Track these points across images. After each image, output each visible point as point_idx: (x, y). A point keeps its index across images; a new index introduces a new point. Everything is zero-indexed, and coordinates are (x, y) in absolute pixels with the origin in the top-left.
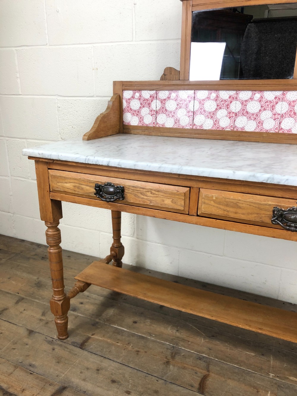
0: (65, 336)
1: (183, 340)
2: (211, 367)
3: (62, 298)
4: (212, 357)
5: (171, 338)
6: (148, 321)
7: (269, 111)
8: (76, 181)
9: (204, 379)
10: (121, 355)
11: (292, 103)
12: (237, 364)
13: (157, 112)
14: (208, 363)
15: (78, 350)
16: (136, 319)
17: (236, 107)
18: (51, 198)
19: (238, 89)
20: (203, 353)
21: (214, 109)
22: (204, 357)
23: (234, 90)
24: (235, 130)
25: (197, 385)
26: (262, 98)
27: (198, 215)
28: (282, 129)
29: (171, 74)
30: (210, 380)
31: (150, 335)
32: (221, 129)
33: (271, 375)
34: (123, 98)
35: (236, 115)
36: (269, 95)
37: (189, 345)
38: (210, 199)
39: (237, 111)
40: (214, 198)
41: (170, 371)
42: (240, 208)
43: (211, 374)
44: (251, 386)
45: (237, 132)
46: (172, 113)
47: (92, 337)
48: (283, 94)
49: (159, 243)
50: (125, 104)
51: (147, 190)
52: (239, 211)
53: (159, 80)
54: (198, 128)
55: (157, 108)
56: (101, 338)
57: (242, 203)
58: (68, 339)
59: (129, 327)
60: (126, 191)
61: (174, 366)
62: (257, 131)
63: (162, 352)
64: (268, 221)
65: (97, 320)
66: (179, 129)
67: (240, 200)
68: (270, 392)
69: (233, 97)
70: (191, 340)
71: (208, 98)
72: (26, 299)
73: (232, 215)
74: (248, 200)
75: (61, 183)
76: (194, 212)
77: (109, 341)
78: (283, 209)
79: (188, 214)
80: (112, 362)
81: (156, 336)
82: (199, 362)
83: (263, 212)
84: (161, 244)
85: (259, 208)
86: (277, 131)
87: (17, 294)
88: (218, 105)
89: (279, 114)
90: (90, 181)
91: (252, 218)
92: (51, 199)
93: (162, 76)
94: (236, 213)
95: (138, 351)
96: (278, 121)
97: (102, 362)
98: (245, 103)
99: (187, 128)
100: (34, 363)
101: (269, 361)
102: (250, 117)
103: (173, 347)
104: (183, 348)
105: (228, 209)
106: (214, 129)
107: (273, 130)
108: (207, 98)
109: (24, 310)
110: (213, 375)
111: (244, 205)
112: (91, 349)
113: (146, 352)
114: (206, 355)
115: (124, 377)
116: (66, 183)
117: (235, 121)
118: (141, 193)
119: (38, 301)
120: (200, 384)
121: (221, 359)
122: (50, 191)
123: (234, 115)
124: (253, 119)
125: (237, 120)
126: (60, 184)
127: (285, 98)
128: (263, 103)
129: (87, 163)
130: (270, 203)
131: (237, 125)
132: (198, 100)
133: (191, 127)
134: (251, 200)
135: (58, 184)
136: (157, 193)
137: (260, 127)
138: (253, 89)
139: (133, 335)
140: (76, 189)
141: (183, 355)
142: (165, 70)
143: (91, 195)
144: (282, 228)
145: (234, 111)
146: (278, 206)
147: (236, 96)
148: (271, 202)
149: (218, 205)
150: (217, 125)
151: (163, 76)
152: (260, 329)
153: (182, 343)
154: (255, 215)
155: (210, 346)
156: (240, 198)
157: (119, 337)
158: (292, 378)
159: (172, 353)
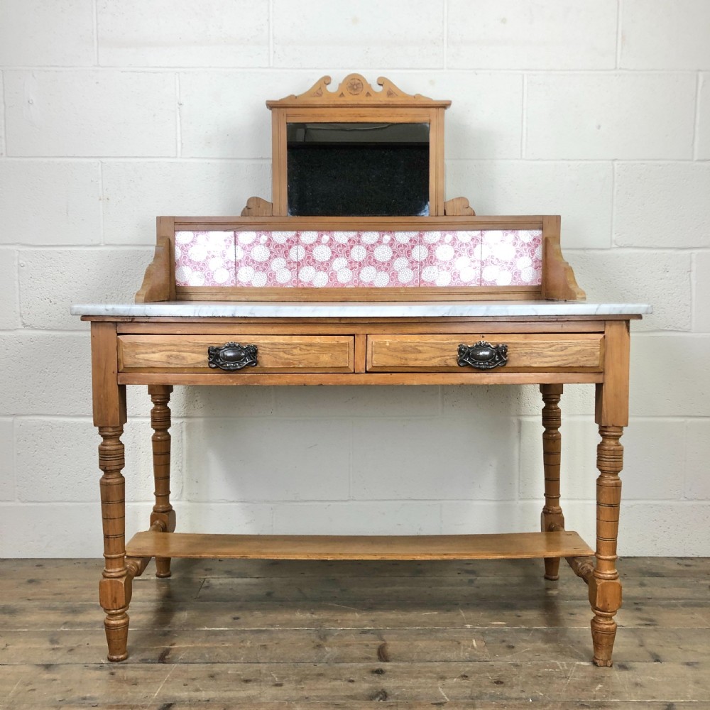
0: (122, 654)
1: (327, 621)
3: (125, 572)
5: (308, 622)
6: (258, 614)
7: (404, 258)
8: (172, 348)
12: (419, 626)
14: (379, 634)
16: (237, 615)
17: (358, 254)
18: (119, 383)
19: (361, 229)
20: (365, 626)
22: (369, 630)
23: (354, 231)
24: (361, 286)
25: (376, 656)
27: (367, 372)
28: (423, 281)
29: (259, 207)
31: (272, 626)
32: (340, 286)
33: (469, 626)
34: (175, 244)
36: (403, 237)
38: (382, 345)
39: (361, 259)
40: (388, 344)
41: (327, 653)
42: (420, 352)
43: (388, 642)
44: (448, 640)
45: (363, 288)
47: (173, 647)
48: (421, 236)
49: (233, 502)
50: (178, 253)
51: (293, 346)
52: (419, 356)
53: (239, 215)
54: (306, 286)
57: (422, 346)
58: (131, 658)
60: (260, 352)
61: (329, 646)
62: (391, 286)
64: (454, 363)
65: (166, 629)
66: (277, 289)
67: (419, 342)
68: (474, 641)
73: (412, 363)
74: (428, 341)
75: (143, 353)
76: (361, 367)
77: (207, 645)
78: (469, 346)
79: (354, 373)
81: (281, 625)
82: (364, 636)
83: (447, 353)
84: (237, 502)
85: (441, 349)
88: (333, 252)
90: (199, 345)
91: (435, 362)
92: (119, 386)
93: (244, 210)
94: (416, 360)
95: (265, 645)
98: (371, 249)
100: (88, 695)
102: (380, 268)
105: (406, 356)
108: (317, 242)
110: (392, 642)
111: (425, 348)
115: (261, 673)
116: (154, 353)
117: (359, 273)
118: (284, 352)
121: (395, 626)
122: (118, 372)
123: (357, 266)
125: (362, 272)
126: (141, 356)
128: (395, 247)
129: (196, 315)
130: (454, 341)
133: (295, 285)
134: (432, 341)
135: (137, 356)
136: (309, 348)
138: (381, 229)
139: (244, 632)
140: (173, 361)
142: (250, 201)
143: (199, 366)
144: (470, 370)
145: (356, 259)
146: (463, 343)
147: (357, 238)
148: (456, 341)
149: (392, 353)
153: (327, 624)
154: (439, 359)
155: (373, 618)
156: (418, 340)
157: (221, 638)
159: (320, 637)
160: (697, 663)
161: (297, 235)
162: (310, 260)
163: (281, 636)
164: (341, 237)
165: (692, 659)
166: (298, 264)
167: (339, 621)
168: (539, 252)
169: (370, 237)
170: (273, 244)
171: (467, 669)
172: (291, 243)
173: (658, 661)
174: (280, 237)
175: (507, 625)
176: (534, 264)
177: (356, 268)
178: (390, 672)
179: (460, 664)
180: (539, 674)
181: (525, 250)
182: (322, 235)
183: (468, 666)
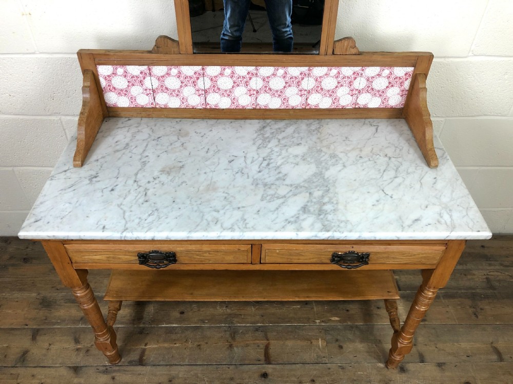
1: (236, 315)
2: (269, 335)
4: (267, 323)
7: (295, 88)
9: (267, 348)
10: (185, 356)
11: (319, 79)
13: (154, 91)
15: (139, 369)
21: (230, 87)
24: (258, 107)
26: (287, 74)
30: (271, 348)
32: (241, 108)
35: (257, 92)
36: (294, 71)
37: (243, 318)
46: (176, 91)
50: (103, 83)
54: (213, 107)
55: (153, 87)
56: (156, 346)
59: (178, 321)
61: (237, 347)
62: (283, 107)
63: (222, 337)
69: (252, 74)
70: (243, 312)
71: (222, 74)
72: (43, 329)
77: (166, 345)
80: (179, 367)
86: (304, 107)
87: (26, 327)
88: (234, 82)
89: (306, 90)
95: (199, 345)
96: (304, 97)
97: (170, 371)
99: (199, 108)
101: (313, 308)
103: (230, 327)
104: (239, 325)
106: (233, 107)
107: (299, 106)
109: (50, 345)
110: (273, 341)
112: (152, 361)
113: (207, 343)
114: (260, 323)
115: (198, 377)
119: (59, 327)
120: (265, 356)
121: (275, 323)
123: (255, 93)
124: (277, 96)
127: (311, 74)
128: (287, 79)
131: (260, 103)
132: (209, 77)
137: (285, 104)
139: (187, 329)
141: (242, 332)
145: (254, 88)
150: (235, 104)
151: (156, 48)
152: (308, 297)
157: (174, 337)
158: (333, 319)
159: (231, 334)
160: (444, 363)
161: (203, 69)
162: (216, 89)
163: (208, 333)
164: (241, 71)
165: (442, 360)
166: (206, 91)
167: (243, 317)
168: (407, 85)
169: (266, 71)
170: (183, 76)
171: (315, 372)
172: (198, 75)
173: (422, 361)
174: (188, 70)
175: (339, 321)
176: (401, 92)
177: (254, 95)
178: (271, 376)
179: (311, 367)
180: (355, 378)
181: (396, 82)
182: (224, 69)
183: (315, 370)
